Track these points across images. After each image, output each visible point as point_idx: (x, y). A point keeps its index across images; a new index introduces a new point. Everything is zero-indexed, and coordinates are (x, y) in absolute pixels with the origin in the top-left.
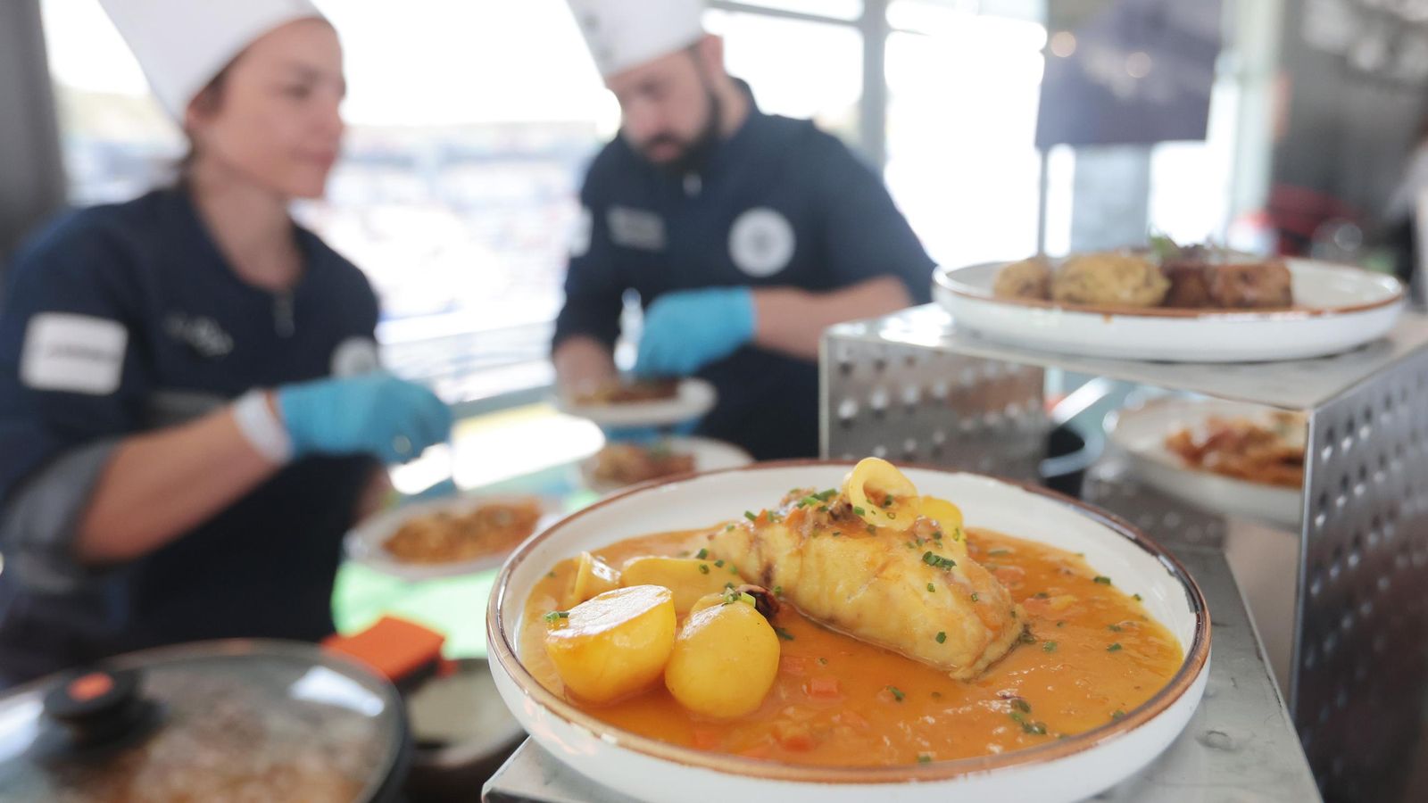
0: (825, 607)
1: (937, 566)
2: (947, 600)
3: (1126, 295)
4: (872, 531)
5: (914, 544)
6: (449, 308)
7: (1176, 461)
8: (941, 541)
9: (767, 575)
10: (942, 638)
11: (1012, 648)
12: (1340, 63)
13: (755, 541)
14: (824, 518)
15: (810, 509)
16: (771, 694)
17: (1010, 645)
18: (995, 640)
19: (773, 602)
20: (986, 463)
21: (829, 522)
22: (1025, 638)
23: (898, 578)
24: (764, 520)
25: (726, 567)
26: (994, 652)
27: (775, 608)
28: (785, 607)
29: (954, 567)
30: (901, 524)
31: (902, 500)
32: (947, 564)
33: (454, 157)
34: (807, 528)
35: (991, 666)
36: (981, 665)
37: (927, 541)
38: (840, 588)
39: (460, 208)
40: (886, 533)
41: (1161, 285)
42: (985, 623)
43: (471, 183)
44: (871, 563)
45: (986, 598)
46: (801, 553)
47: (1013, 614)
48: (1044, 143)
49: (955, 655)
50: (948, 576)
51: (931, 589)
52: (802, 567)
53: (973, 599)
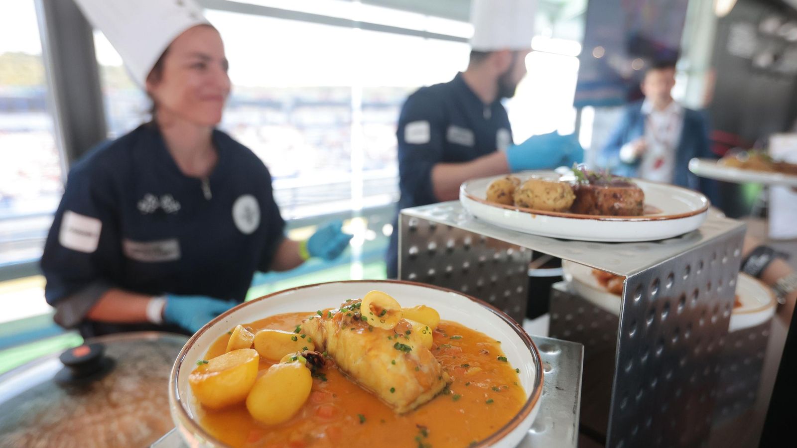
0: (346, 365)
1: (401, 350)
2: (402, 368)
3: (550, 203)
4: (370, 329)
5: (392, 337)
6: (295, 175)
7: (595, 283)
8: (409, 336)
9: (325, 343)
10: (393, 390)
11: (435, 397)
12: (748, 64)
13: (320, 327)
14: (349, 320)
15: (344, 314)
16: (299, 412)
17: (433, 395)
18: (424, 392)
19: (322, 359)
20: (465, 288)
21: (351, 322)
22: (445, 390)
23: (376, 356)
24: (326, 315)
25: (307, 338)
26: (422, 399)
27: (323, 363)
28: (329, 362)
29: (411, 351)
30: (389, 325)
31: (391, 313)
32: (406, 349)
33: (299, 104)
34: (341, 323)
35: (419, 406)
36: (413, 406)
37: (401, 335)
38: (351, 357)
39: (301, 127)
40: (379, 330)
41: (570, 198)
42: (420, 383)
43: (306, 116)
44: (364, 347)
45: (425, 369)
46: (337, 336)
47: (440, 378)
48: (579, 105)
49: (399, 400)
50: (407, 357)
51: (393, 363)
52: (338, 343)
53: (417, 369)
